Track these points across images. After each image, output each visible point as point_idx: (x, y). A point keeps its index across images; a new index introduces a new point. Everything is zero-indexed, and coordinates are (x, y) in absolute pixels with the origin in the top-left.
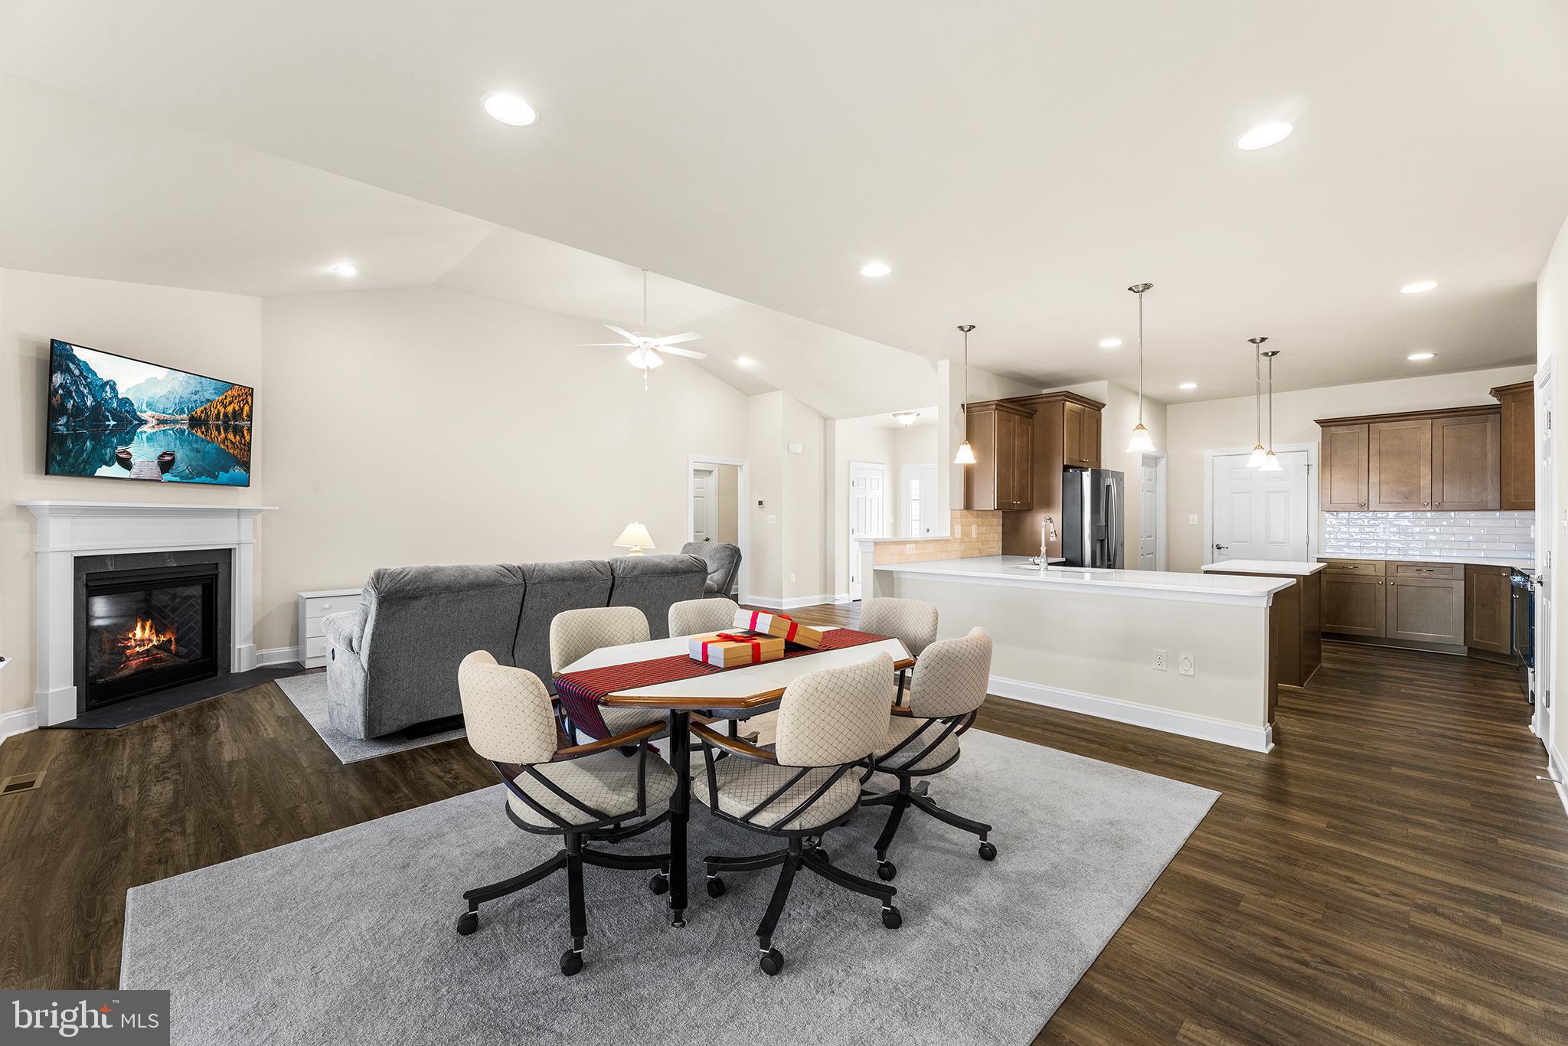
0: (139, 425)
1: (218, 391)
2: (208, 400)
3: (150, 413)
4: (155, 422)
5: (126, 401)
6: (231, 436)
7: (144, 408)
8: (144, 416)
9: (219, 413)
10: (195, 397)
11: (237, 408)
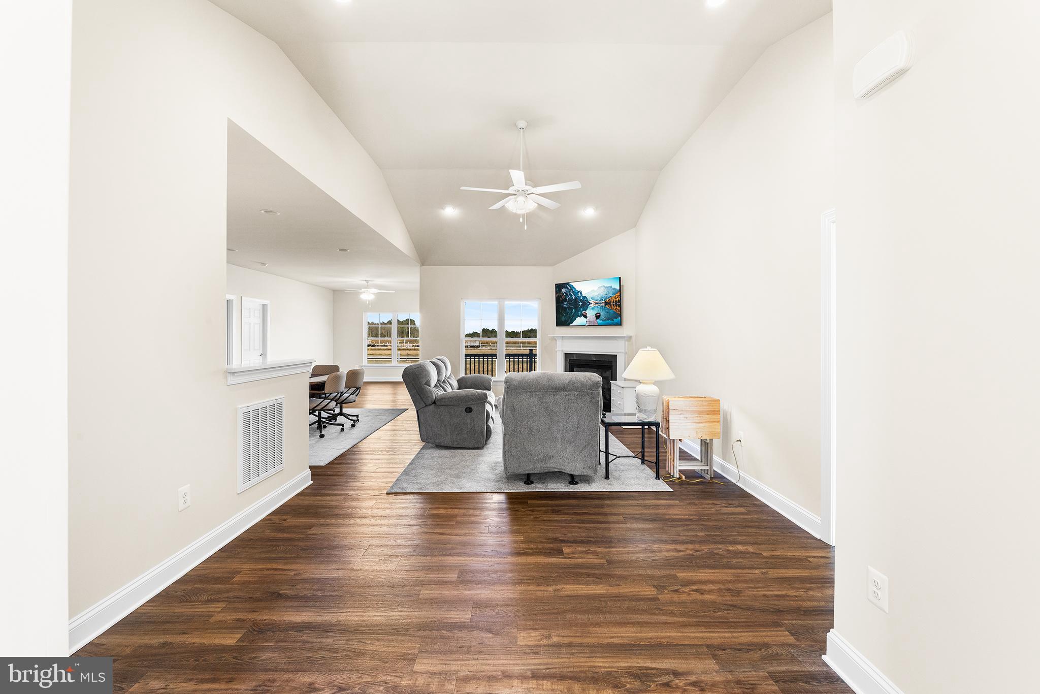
0: (589, 305)
1: (613, 294)
2: (610, 297)
4: (594, 303)
5: (585, 297)
6: (618, 308)
7: (591, 299)
8: (590, 302)
9: (612, 300)
10: (606, 296)
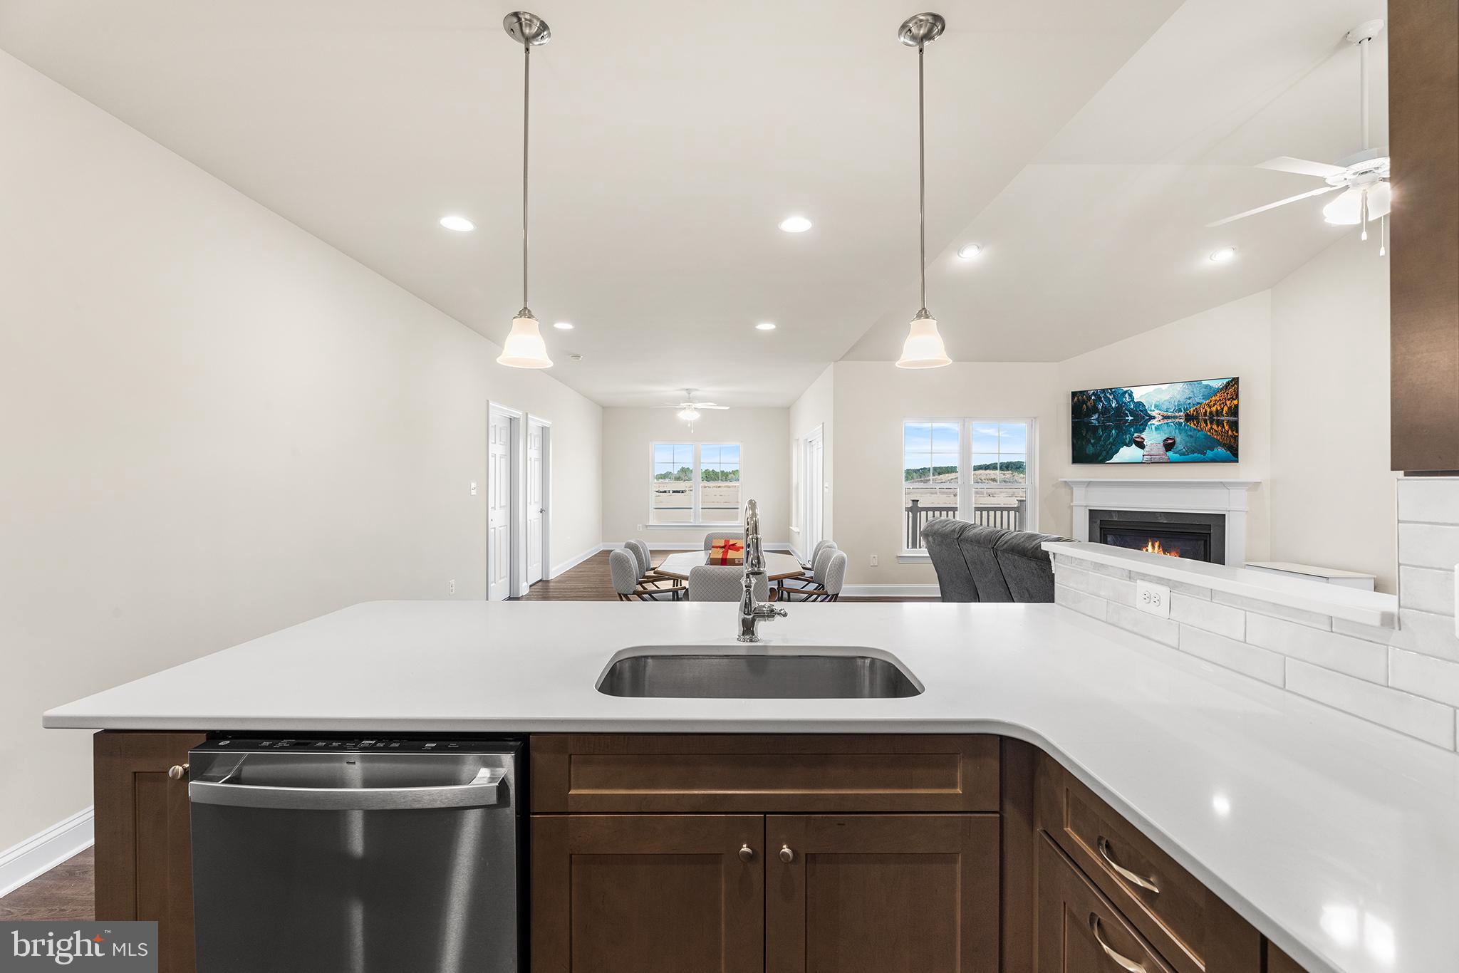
0: (1150, 420)
1: (1205, 397)
2: (1198, 403)
3: (1157, 411)
4: (1161, 417)
5: (1140, 404)
7: (1153, 408)
8: (1153, 414)
9: (1206, 411)
10: (1189, 401)
11: (1219, 408)
